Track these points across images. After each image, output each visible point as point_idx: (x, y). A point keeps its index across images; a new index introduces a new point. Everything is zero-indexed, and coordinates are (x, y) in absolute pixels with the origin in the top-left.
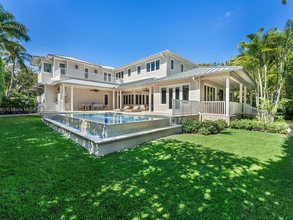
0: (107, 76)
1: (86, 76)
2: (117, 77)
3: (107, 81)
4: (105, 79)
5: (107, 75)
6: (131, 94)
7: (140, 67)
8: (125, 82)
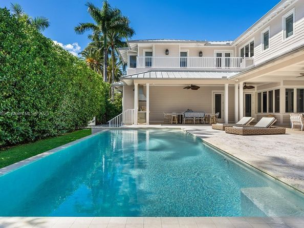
0: (223, 58)
1: (183, 64)
2: (242, 55)
3: (223, 67)
4: (219, 63)
5: (223, 55)
6: (274, 89)
7: (291, 17)
8: (256, 63)
